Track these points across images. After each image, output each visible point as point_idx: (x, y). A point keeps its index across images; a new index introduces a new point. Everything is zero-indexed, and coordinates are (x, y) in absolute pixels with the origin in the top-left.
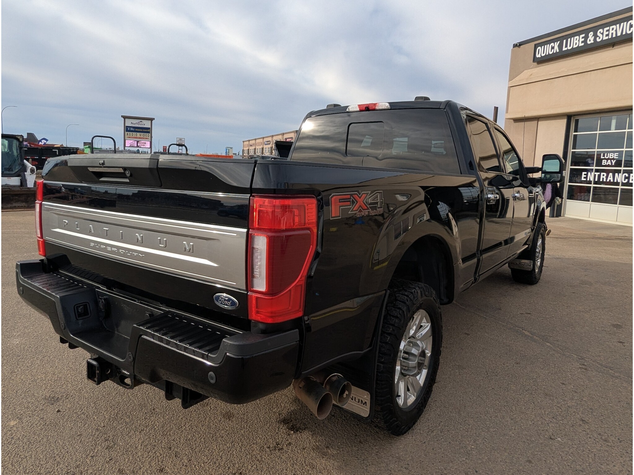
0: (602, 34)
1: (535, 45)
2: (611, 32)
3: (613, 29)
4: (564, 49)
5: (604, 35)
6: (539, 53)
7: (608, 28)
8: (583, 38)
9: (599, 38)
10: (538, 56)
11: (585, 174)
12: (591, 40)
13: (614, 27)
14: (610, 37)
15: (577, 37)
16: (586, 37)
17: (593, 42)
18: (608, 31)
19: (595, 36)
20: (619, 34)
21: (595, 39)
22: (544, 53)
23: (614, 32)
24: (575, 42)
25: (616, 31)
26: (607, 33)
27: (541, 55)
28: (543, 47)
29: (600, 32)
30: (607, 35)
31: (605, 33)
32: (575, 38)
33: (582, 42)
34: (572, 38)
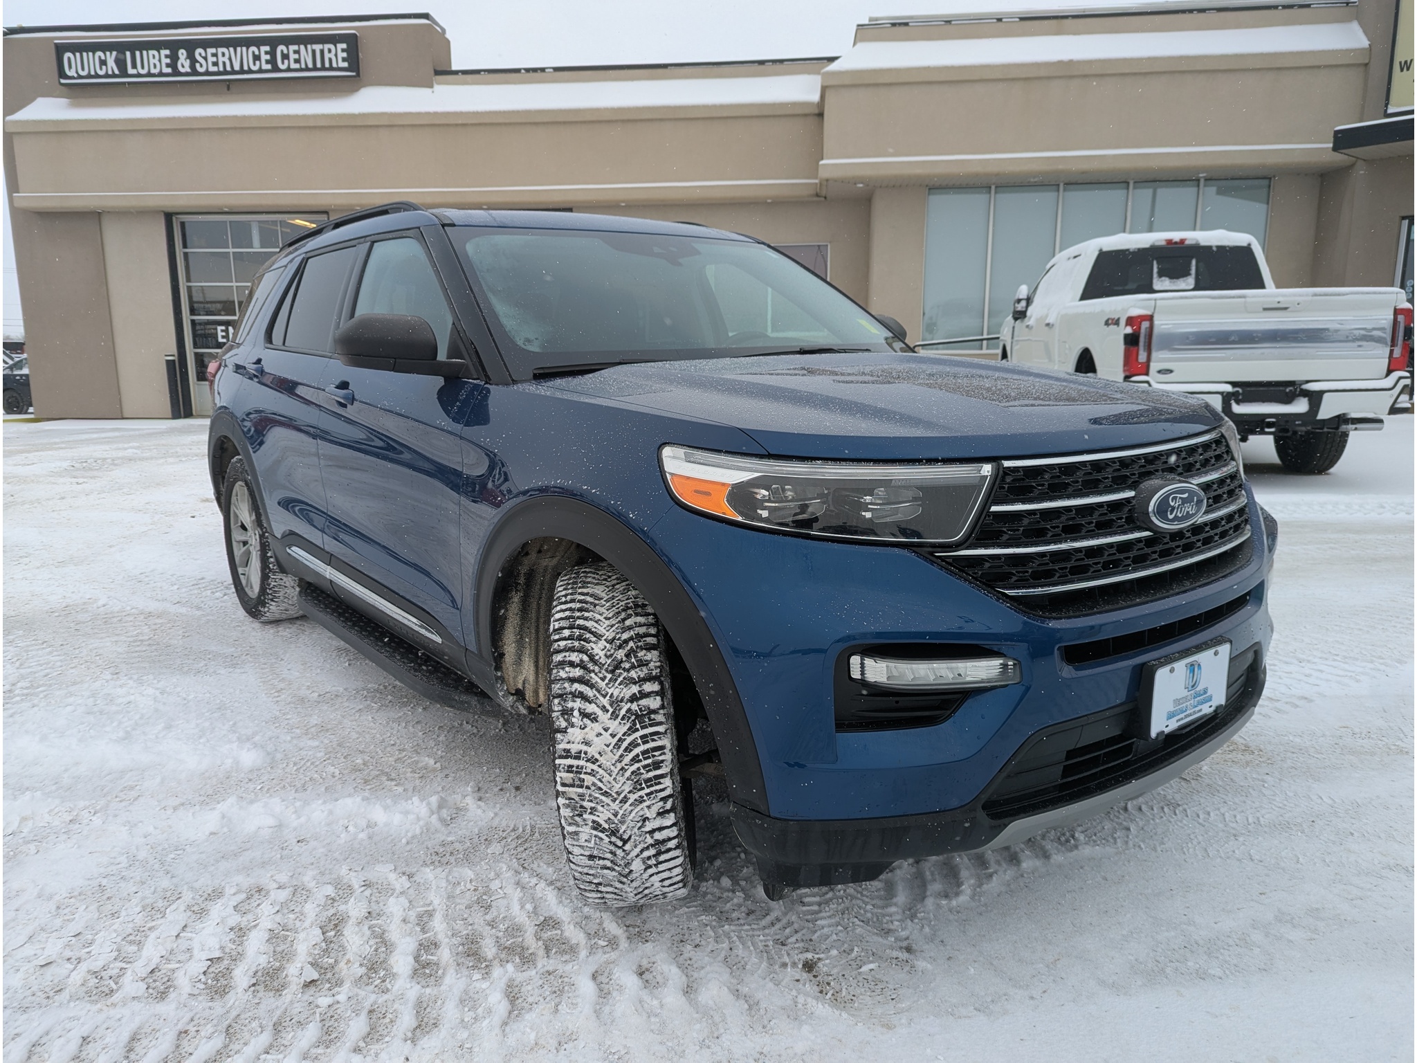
0: (205, 58)
1: (57, 45)
2: (221, 59)
3: (223, 55)
4: (131, 71)
5: (210, 64)
6: (70, 67)
7: (213, 50)
8: (167, 56)
9: (201, 66)
10: (70, 72)
11: (222, 331)
12: (184, 65)
13: (225, 50)
14: (222, 69)
15: (155, 53)
16: (174, 58)
17: (189, 70)
18: (215, 55)
19: (191, 57)
20: (237, 67)
21: (193, 66)
22: (83, 69)
23: (226, 59)
24: (152, 61)
25: (230, 59)
26: (214, 59)
27: (77, 72)
28: (78, 55)
29: (200, 54)
30: (215, 64)
31: (211, 59)
32: (151, 52)
33: (168, 65)
34: (145, 52)
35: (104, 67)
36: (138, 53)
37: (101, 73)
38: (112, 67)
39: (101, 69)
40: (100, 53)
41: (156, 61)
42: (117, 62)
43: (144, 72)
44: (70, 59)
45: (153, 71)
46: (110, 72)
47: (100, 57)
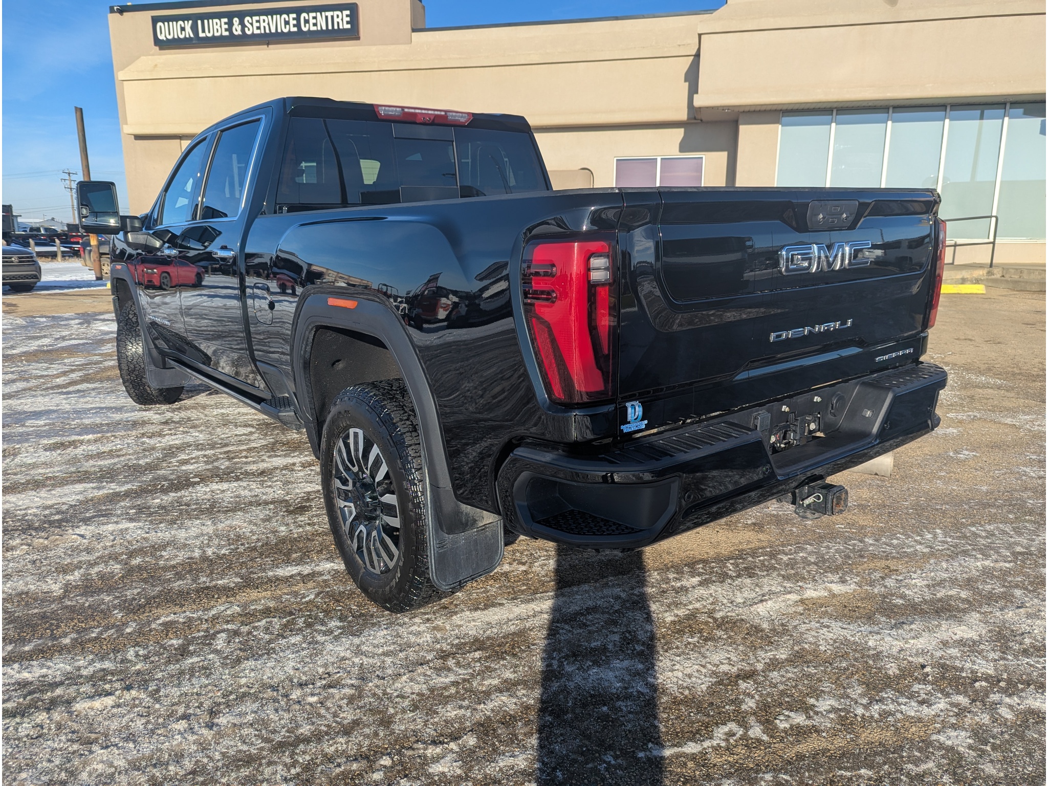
0: (252, 24)
1: (152, 17)
2: (262, 24)
3: (264, 21)
4: (201, 35)
5: (255, 28)
6: (161, 33)
7: (257, 18)
8: (225, 23)
9: (249, 30)
10: (161, 37)
12: (237, 30)
13: (265, 17)
14: (263, 32)
15: (218, 21)
16: (230, 24)
17: (240, 33)
18: (258, 21)
19: (242, 23)
20: (273, 31)
21: (243, 30)
22: (170, 34)
23: (266, 24)
24: (215, 27)
25: (269, 24)
26: (258, 24)
27: (166, 36)
28: (166, 23)
29: (248, 21)
30: (258, 28)
31: (256, 25)
32: (215, 21)
33: (226, 30)
34: (210, 21)
35: (183, 32)
36: (206, 21)
37: (182, 36)
38: (189, 32)
39: (181, 34)
40: (180, 22)
41: (218, 27)
42: (192, 28)
43: (210, 35)
44: (160, 27)
45: (216, 34)
46: (187, 36)
47: (181, 25)
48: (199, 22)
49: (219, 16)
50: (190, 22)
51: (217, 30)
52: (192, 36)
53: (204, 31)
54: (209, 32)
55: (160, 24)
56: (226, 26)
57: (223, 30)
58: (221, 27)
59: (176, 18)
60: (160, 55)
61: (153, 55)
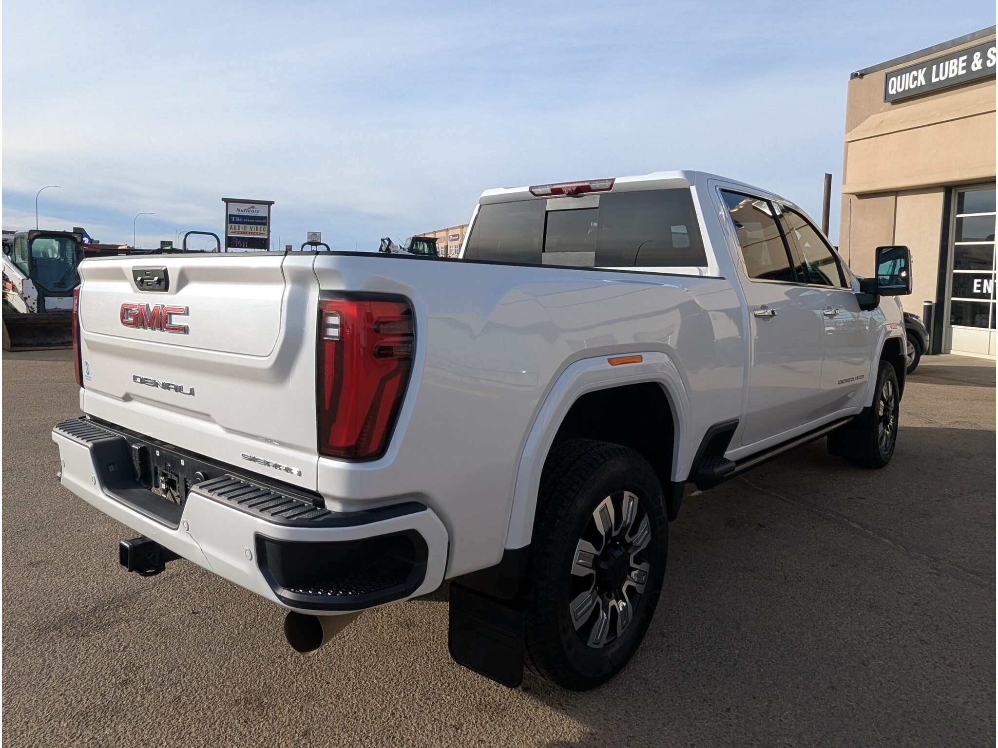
1: (887, 75)
4: (934, 80)
6: (892, 88)
8: (964, 61)
9: (991, 62)
10: (892, 92)
11: (978, 283)
12: (977, 65)
15: (955, 61)
16: (970, 61)
17: (980, 68)
19: (984, 56)
21: (984, 64)
22: (901, 87)
24: (952, 68)
27: (896, 90)
28: (899, 78)
29: (992, 53)
32: (952, 61)
33: (963, 68)
34: (947, 63)
35: (915, 82)
36: (942, 65)
37: (912, 87)
38: (921, 80)
39: (913, 84)
40: (915, 73)
41: (955, 68)
42: (925, 75)
43: (942, 78)
44: (893, 82)
45: (951, 75)
46: (919, 85)
47: (914, 75)
48: (934, 67)
49: (956, 55)
50: (924, 70)
51: (953, 71)
52: (924, 83)
53: (937, 76)
54: (944, 75)
55: (894, 79)
56: (965, 64)
57: (960, 68)
58: (958, 66)
59: (909, 70)
60: (890, 110)
61: (882, 112)
